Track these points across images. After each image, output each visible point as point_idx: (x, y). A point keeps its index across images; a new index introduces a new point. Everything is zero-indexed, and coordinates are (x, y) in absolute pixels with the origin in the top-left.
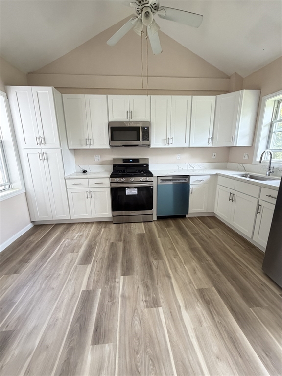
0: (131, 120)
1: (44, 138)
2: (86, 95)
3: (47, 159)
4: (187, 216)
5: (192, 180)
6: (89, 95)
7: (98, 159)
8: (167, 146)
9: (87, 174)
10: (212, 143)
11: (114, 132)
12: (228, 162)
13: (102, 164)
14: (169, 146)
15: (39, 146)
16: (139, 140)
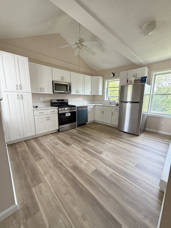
0: (63, 81)
1: (21, 86)
2: (41, 65)
3: (22, 98)
4: (87, 123)
5: (88, 107)
6: (42, 65)
7: (42, 99)
8: (77, 94)
9: (37, 108)
10: (91, 94)
11: (56, 86)
12: (94, 101)
13: (44, 102)
14: (78, 94)
15: (17, 91)
16: (67, 91)
